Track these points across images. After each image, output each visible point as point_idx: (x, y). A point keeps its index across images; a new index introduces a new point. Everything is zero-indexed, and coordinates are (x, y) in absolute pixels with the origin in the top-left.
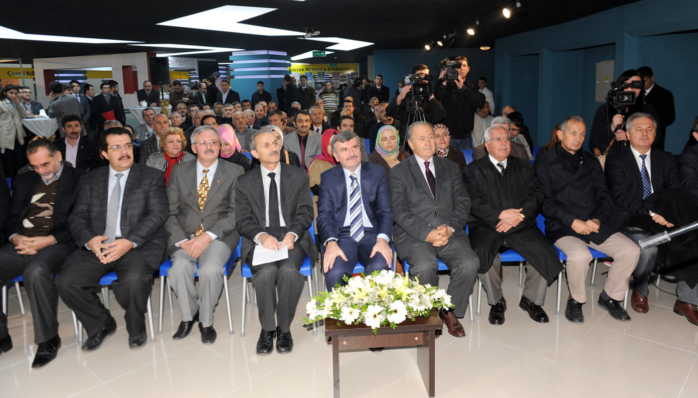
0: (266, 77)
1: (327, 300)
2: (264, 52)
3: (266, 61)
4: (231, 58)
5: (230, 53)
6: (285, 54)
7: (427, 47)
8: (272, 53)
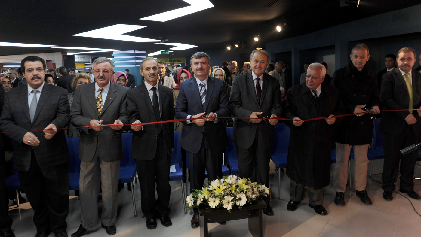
0: (134, 66)
1: (200, 195)
2: (133, 52)
3: (134, 57)
4: (112, 55)
5: (112, 52)
6: (144, 52)
7: (229, 48)
8: (137, 52)
